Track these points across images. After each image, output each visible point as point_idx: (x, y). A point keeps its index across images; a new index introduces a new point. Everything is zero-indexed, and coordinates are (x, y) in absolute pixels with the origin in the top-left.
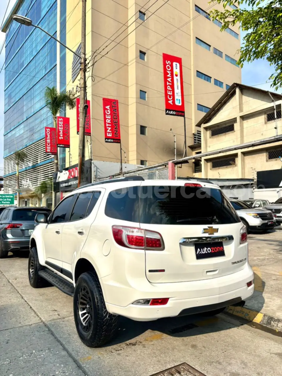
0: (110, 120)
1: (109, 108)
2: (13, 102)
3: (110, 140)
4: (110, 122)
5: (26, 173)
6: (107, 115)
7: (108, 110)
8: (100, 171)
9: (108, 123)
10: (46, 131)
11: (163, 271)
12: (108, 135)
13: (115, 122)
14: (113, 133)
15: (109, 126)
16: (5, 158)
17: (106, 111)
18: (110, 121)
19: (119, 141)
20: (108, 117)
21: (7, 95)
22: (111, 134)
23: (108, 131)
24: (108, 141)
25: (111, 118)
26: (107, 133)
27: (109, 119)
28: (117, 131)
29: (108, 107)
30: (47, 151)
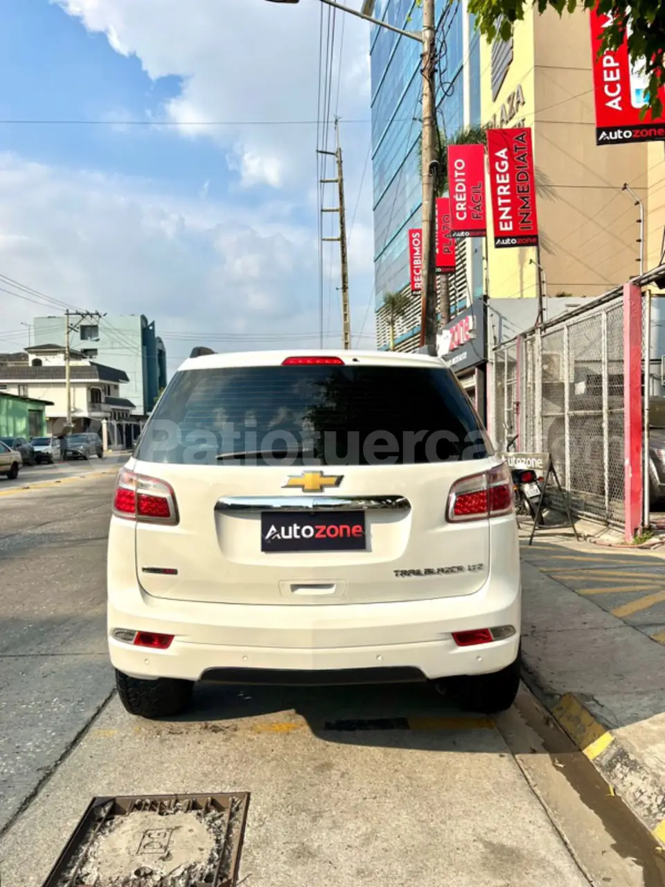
0: (508, 187)
1: (504, 156)
2: (388, 181)
3: (508, 241)
4: (508, 193)
5: (413, 340)
6: (500, 174)
7: (504, 160)
8: (508, 325)
9: (503, 197)
10: (411, 239)
11: (174, 572)
12: (502, 229)
13: (523, 191)
14: (515, 221)
15: (504, 205)
16: (377, 312)
17: (497, 164)
18: (507, 191)
19: (534, 240)
20: (503, 181)
21: (377, 168)
22: (511, 223)
23: (503, 217)
24: (503, 243)
25: (512, 183)
26: (501, 224)
27: (505, 185)
28: (527, 214)
29: (502, 153)
30: (416, 287)
